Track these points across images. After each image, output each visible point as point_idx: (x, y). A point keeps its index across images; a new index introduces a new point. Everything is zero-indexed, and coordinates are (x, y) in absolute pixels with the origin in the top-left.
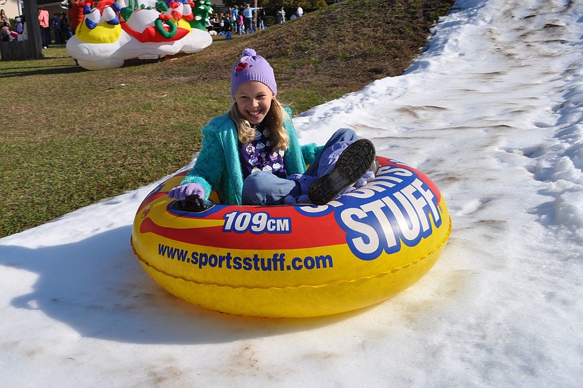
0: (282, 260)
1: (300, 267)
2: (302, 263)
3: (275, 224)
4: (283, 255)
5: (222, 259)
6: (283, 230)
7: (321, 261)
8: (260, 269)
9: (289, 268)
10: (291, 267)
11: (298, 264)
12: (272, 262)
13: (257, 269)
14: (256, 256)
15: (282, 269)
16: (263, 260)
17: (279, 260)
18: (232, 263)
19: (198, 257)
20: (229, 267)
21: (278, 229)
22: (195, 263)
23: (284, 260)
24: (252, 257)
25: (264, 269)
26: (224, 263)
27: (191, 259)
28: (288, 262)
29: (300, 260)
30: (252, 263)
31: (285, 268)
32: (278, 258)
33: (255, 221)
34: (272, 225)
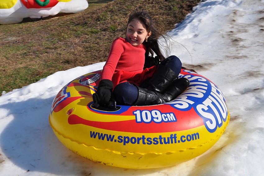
0: (175, 138)
1: (185, 140)
2: (186, 139)
3: (167, 117)
4: (175, 135)
5: (139, 139)
6: (172, 120)
7: (194, 136)
8: (164, 143)
9: (179, 142)
10: (180, 141)
11: (183, 139)
12: (170, 139)
13: (161, 143)
14: (160, 136)
15: (175, 142)
16: (165, 139)
17: (173, 138)
18: (146, 141)
19: (123, 139)
20: (144, 143)
21: (170, 120)
22: (121, 142)
23: (176, 137)
24: (158, 137)
25: (165, 143)
26: (141, 141)
27: (117, 140)
28: (178, 139)
29: (184, 137)
30: (159, 140)
31: (177, 142)
32: (173, 136)
33: (154, 115)
34: (165, 117)
